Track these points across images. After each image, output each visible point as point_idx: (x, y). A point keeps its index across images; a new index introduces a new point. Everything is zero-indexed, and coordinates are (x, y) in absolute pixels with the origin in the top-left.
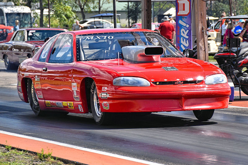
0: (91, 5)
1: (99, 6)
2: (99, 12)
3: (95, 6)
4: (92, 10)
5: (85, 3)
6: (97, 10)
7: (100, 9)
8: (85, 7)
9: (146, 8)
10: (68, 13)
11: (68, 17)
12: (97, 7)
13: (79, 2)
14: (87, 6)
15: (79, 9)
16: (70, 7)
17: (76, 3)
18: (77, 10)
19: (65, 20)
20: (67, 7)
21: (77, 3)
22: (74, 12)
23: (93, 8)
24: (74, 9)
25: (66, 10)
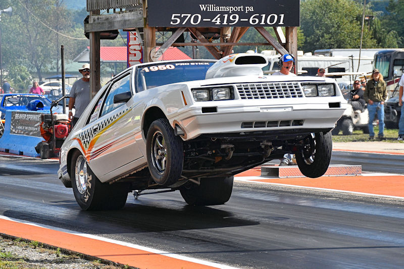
0: (49, 66)
1: (58, 66)
2: (57, 73)
3: (54, 67)
4: (50, 71)
5: (42, 63)
6: (55, 70)
7: (58, 69)
8: (42, 67)
9: (94, 69)
10: (23, 74)
11: (23, 78)
12: (55, 68)
13: (36, 62)
14: (45, 66)
15: (35, 70)
16: (25, 67)
17: (31, 63)
18: (33, 71)
19: (20, 82)
20: (23, 68)
21: (34, 63)
22: (31, 73)
23: (51, 69)
24: (30, 69)
25: (21, 70)
